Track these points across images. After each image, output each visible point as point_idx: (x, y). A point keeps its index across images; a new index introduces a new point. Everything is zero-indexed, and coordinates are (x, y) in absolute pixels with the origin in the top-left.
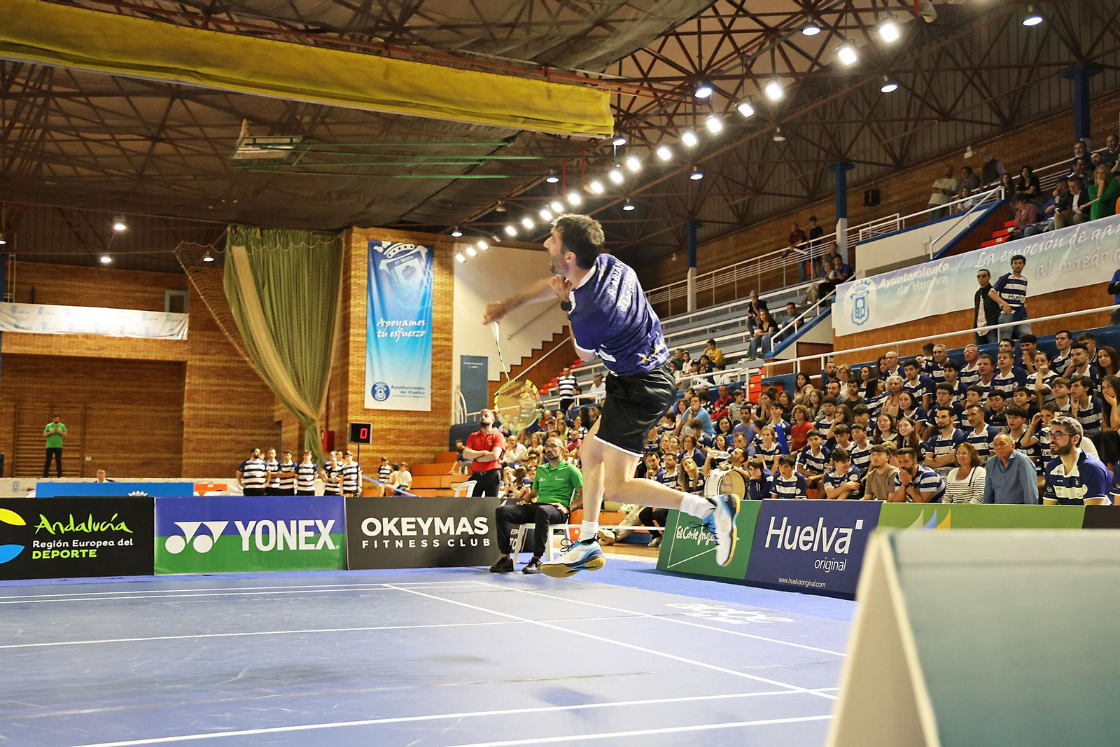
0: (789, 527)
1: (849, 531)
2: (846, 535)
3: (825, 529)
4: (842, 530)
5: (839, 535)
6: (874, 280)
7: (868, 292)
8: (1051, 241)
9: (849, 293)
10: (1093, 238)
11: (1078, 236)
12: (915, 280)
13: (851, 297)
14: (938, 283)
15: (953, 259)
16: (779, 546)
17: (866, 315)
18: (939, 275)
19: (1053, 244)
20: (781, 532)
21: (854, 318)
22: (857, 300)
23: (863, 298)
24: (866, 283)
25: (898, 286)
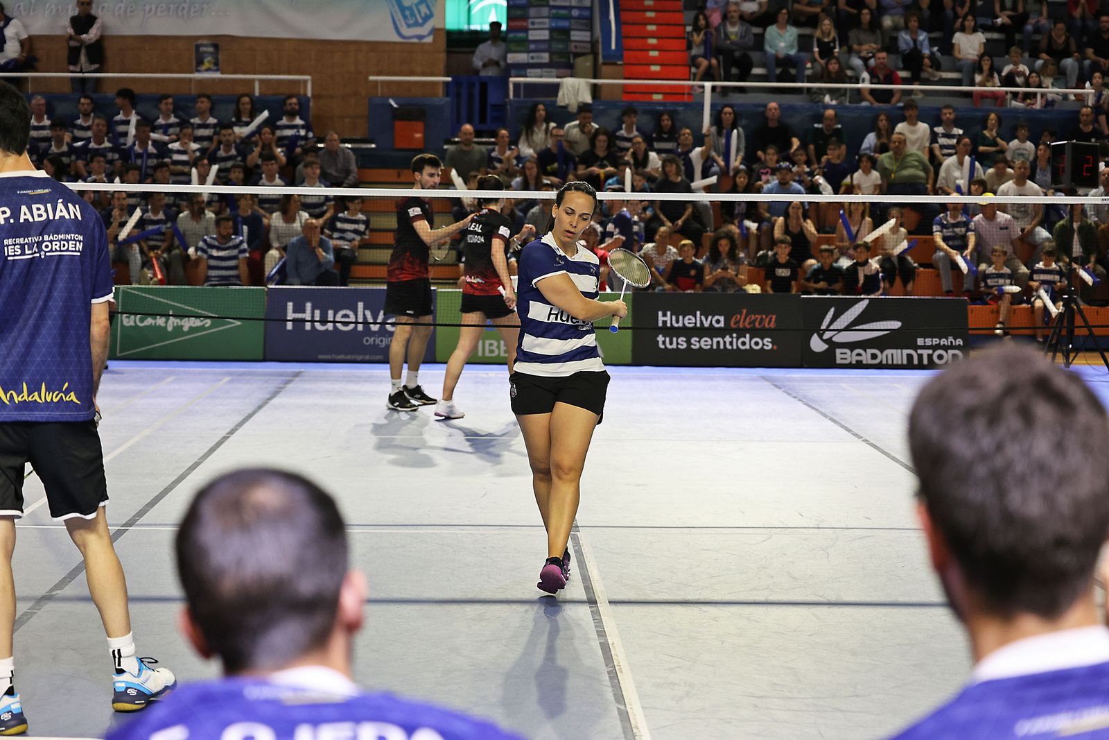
0: (317, 311)
3: (367, 311)
16: (308, 328)
20: (306, 316)
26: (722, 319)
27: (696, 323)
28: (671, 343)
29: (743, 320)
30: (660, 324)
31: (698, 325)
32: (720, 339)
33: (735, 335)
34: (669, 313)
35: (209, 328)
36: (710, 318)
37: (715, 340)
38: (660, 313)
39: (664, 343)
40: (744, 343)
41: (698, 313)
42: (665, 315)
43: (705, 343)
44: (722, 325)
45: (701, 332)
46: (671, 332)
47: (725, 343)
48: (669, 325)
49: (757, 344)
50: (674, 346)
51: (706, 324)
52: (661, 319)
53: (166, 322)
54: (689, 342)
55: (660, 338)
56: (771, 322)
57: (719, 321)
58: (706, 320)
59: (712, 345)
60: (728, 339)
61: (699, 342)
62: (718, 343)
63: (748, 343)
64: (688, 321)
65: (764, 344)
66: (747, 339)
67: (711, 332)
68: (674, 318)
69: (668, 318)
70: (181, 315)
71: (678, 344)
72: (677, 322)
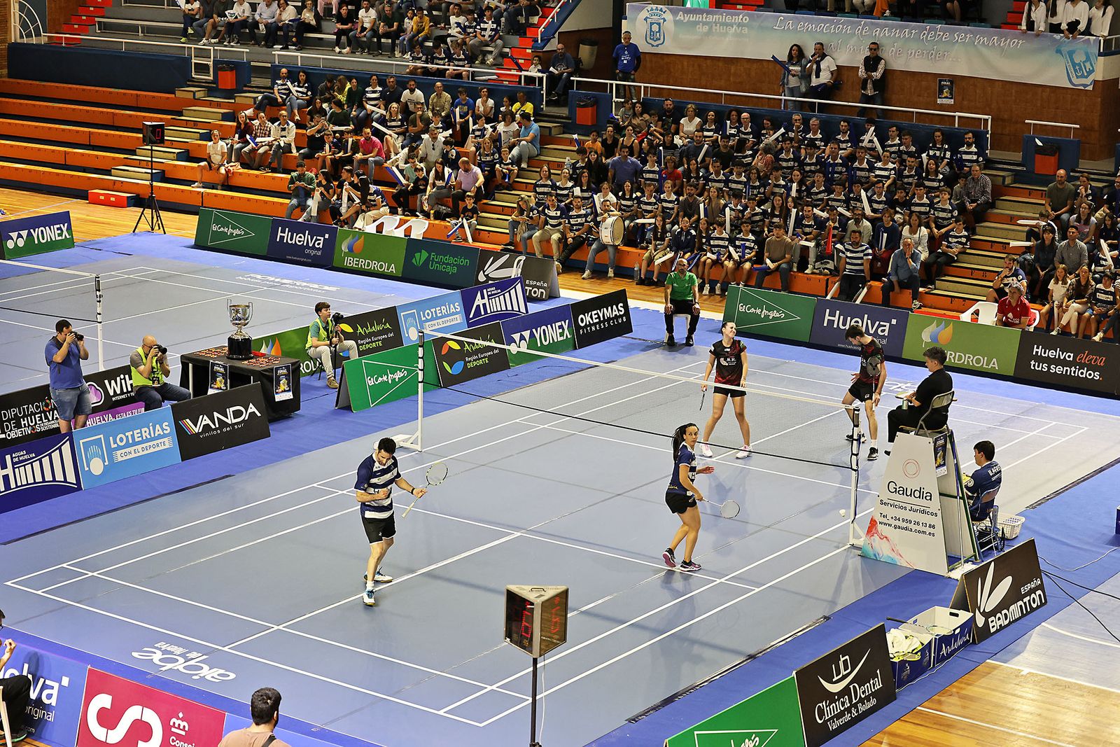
0: (842, 317)
1: (888, 325)
2: (885, 326)
3: (869, 321)
4: (881, 323)
5: (879, 326)
6: (670, 10)
7: (665, 20)
8: (841, 26)
9: (644, 14)
10: (874, 34)
11: (863, 29)
12: (716, 23)
13: (646, 19)
14: (738, 31)
15: (753, 15)
16: (835, 326)
17: (662, 37)
18: (739, 25)
19: (843, 28)
20: (836, 319)
21: (648, 39)
22: (652, 24)
23: (659, 24)
24: (661, 10)
25: (697, 23)
26: (1072, 355)
27: (1055, 356)
28: (1038, 367)
29: (1085, 357)
30: (1034, 353)
31: (1057, 357)
32: (1068, 368)
33: (1078, 367)
34: (1040, 347)
35: (783, 319)
36: (1065, 353)
37: (1065, 368)
38: (1035, 346)
39: (1034, 365)
40: (1082, 373)
41: (1058, 349)
42: (1038, 348)
43: (1059, 370)
44: (1071, 359)
45: (1058, 362)
46: (1040, 360)
47: (1071, 371)
48: (1039, 354)
49: (1090, 375)
50: (1040, 369)
51: (1062, 358)
52: (1035, 350)
53: (761, 312)
54: (1049, 368)
55: (1033, 363)
56: (1101, 361)
57: (1069, 356)
58: (1062, 354)
59: (1063, 372)
60: (1073, 369)
61: (1055, 368)
62: (1067, 370)
63: (1085, 373)
64: (1051, 354)
65: (1094, 376)
66: (1085, 372)
67: (1064, 363)
68: (1043, 350)
69: (1039, 350)
70: (770, 309)
71: (1042, 367)
72: (1045, 353)
